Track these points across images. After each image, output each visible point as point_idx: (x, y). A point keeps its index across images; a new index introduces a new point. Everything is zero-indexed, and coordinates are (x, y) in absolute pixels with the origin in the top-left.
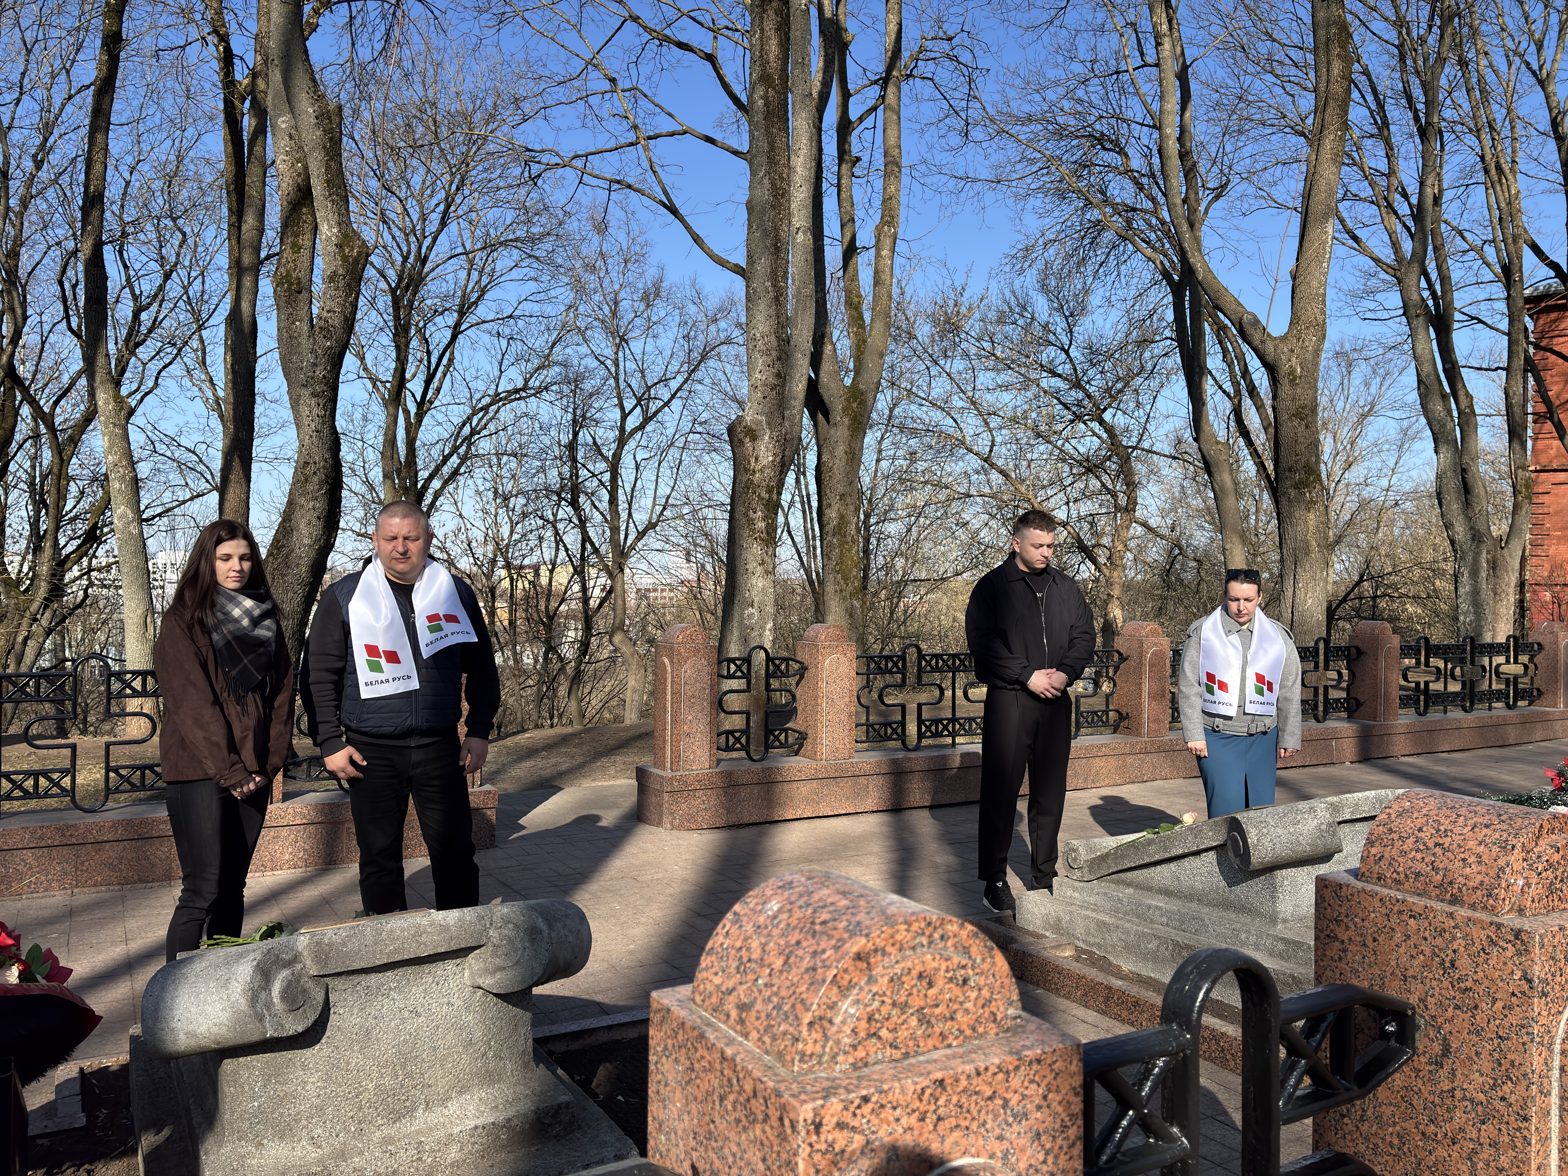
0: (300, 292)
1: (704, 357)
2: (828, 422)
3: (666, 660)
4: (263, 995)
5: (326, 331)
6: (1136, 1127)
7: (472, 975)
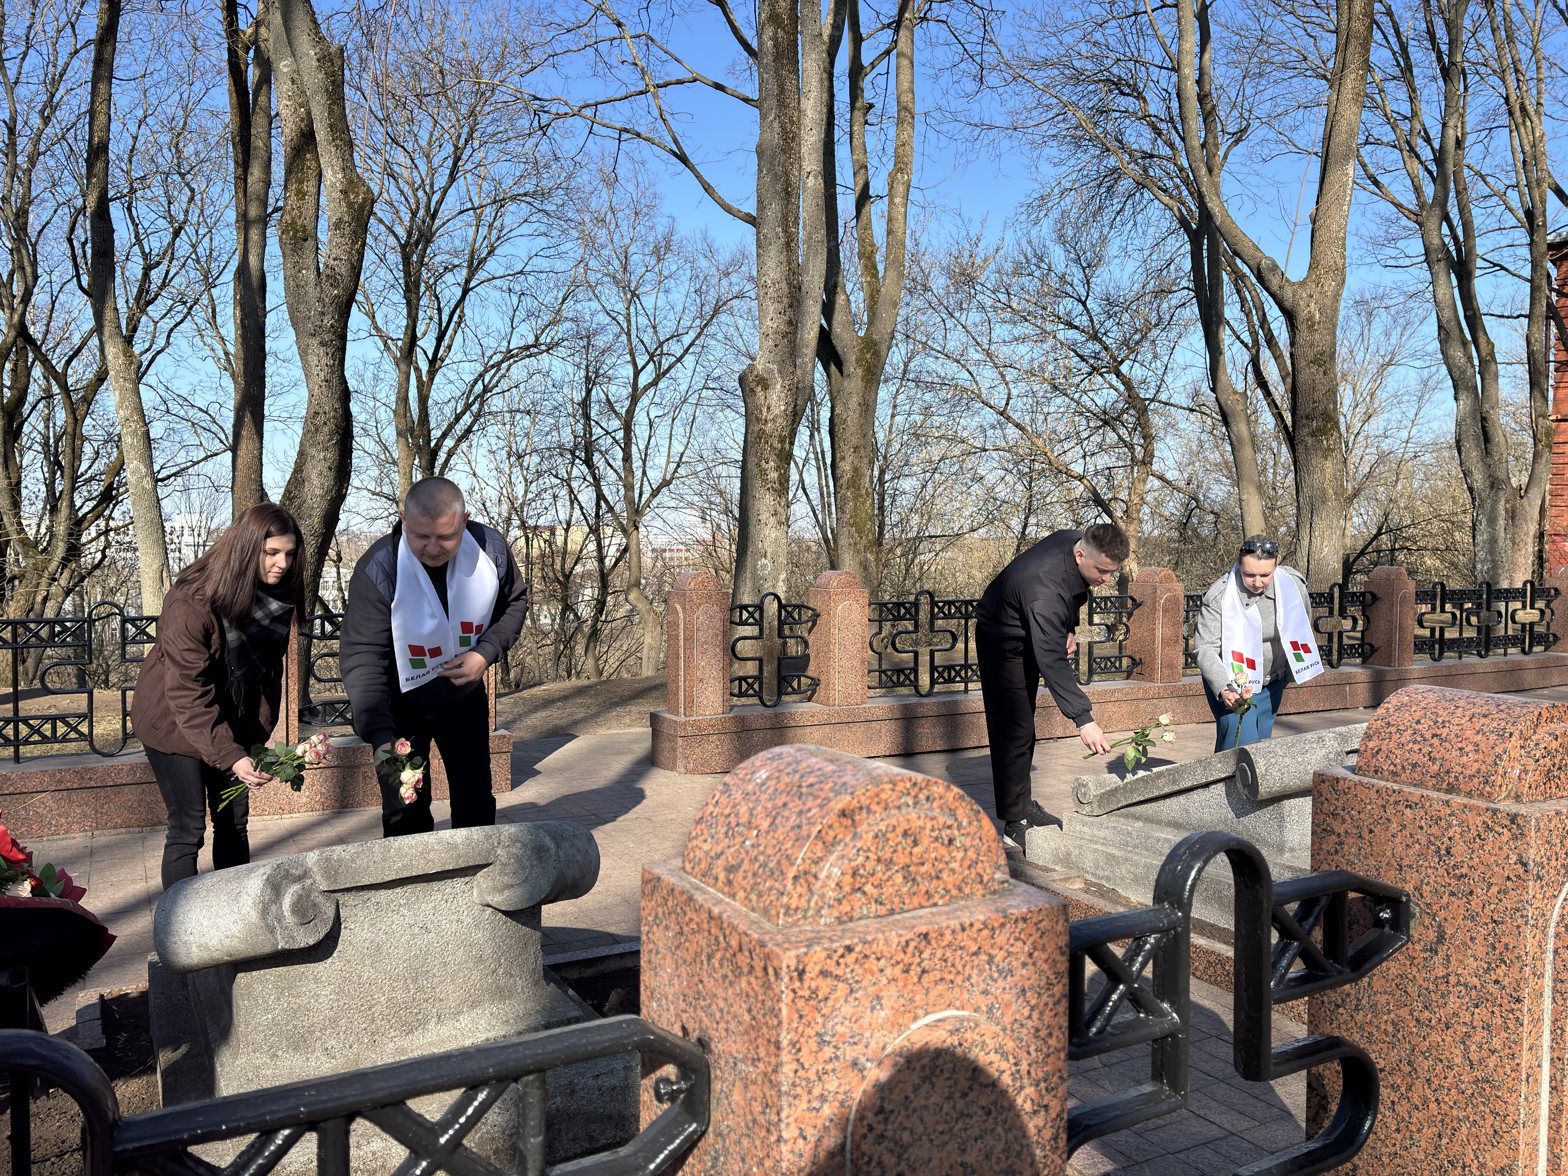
0: (306, 240)
1: (716, 311)
2: (841, 373)
3: (679, 607)
4: (274, 908)
5: (333, 279)
6: (1126, 1003)
7: (481, 893)
